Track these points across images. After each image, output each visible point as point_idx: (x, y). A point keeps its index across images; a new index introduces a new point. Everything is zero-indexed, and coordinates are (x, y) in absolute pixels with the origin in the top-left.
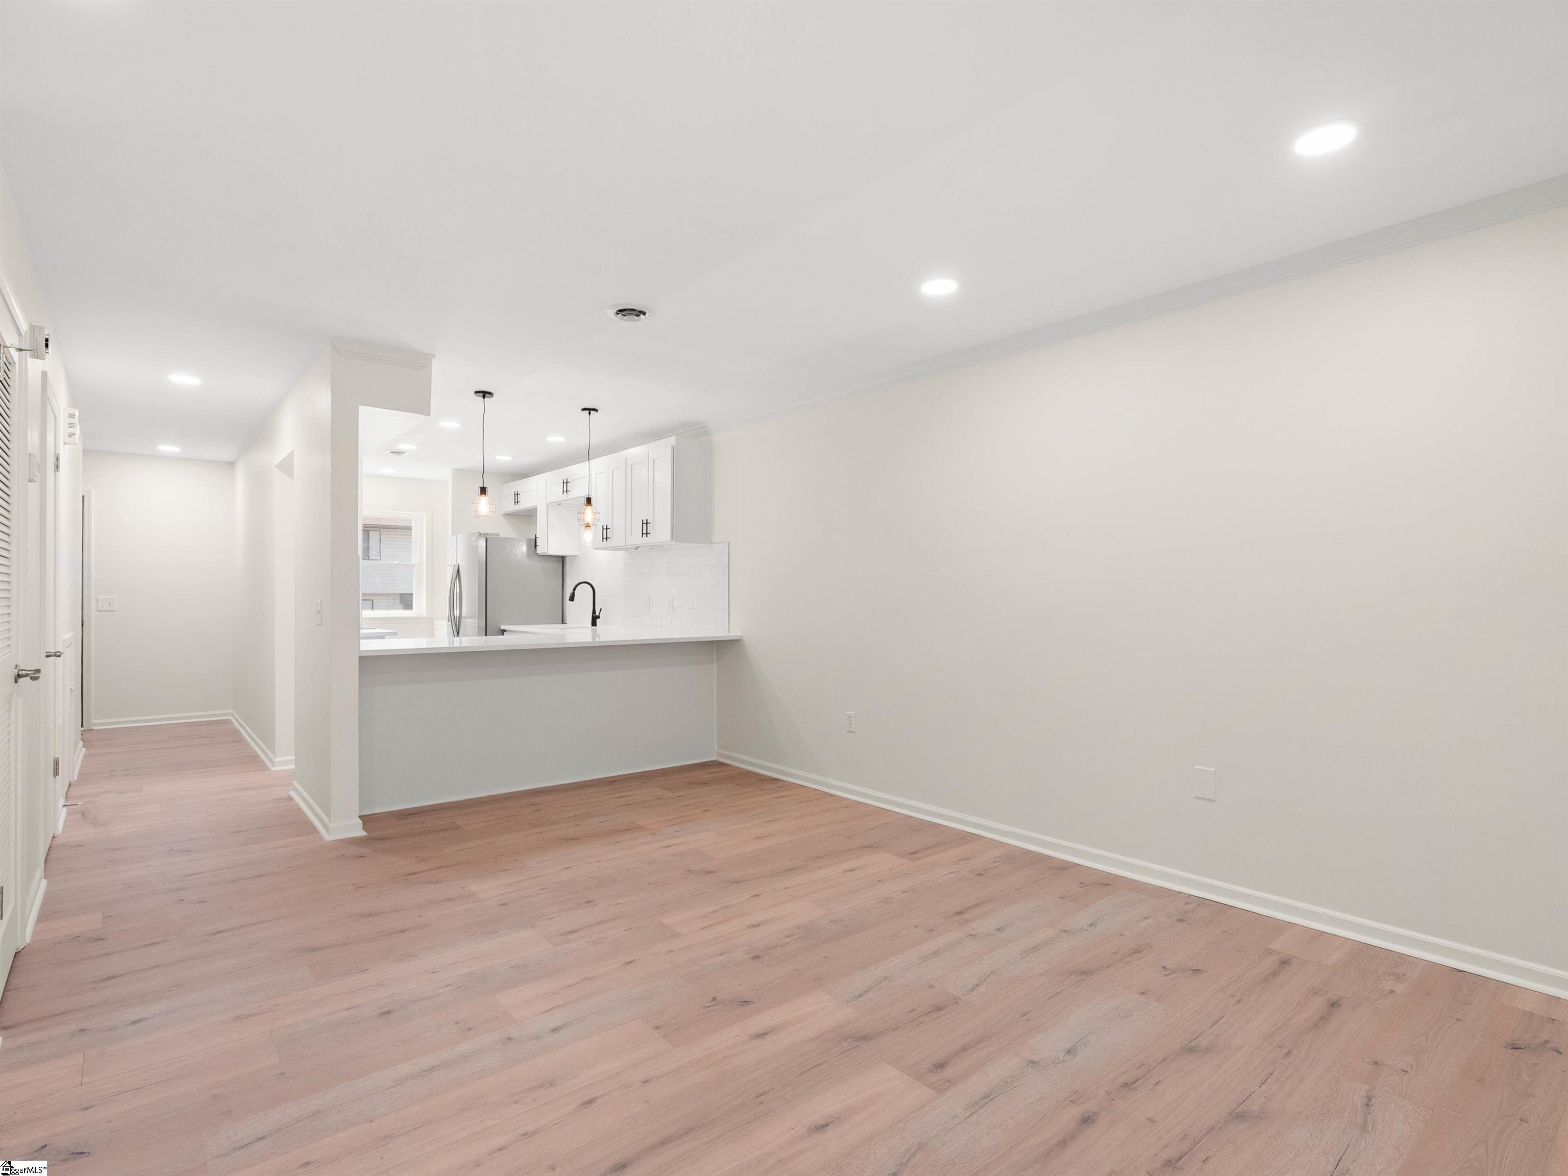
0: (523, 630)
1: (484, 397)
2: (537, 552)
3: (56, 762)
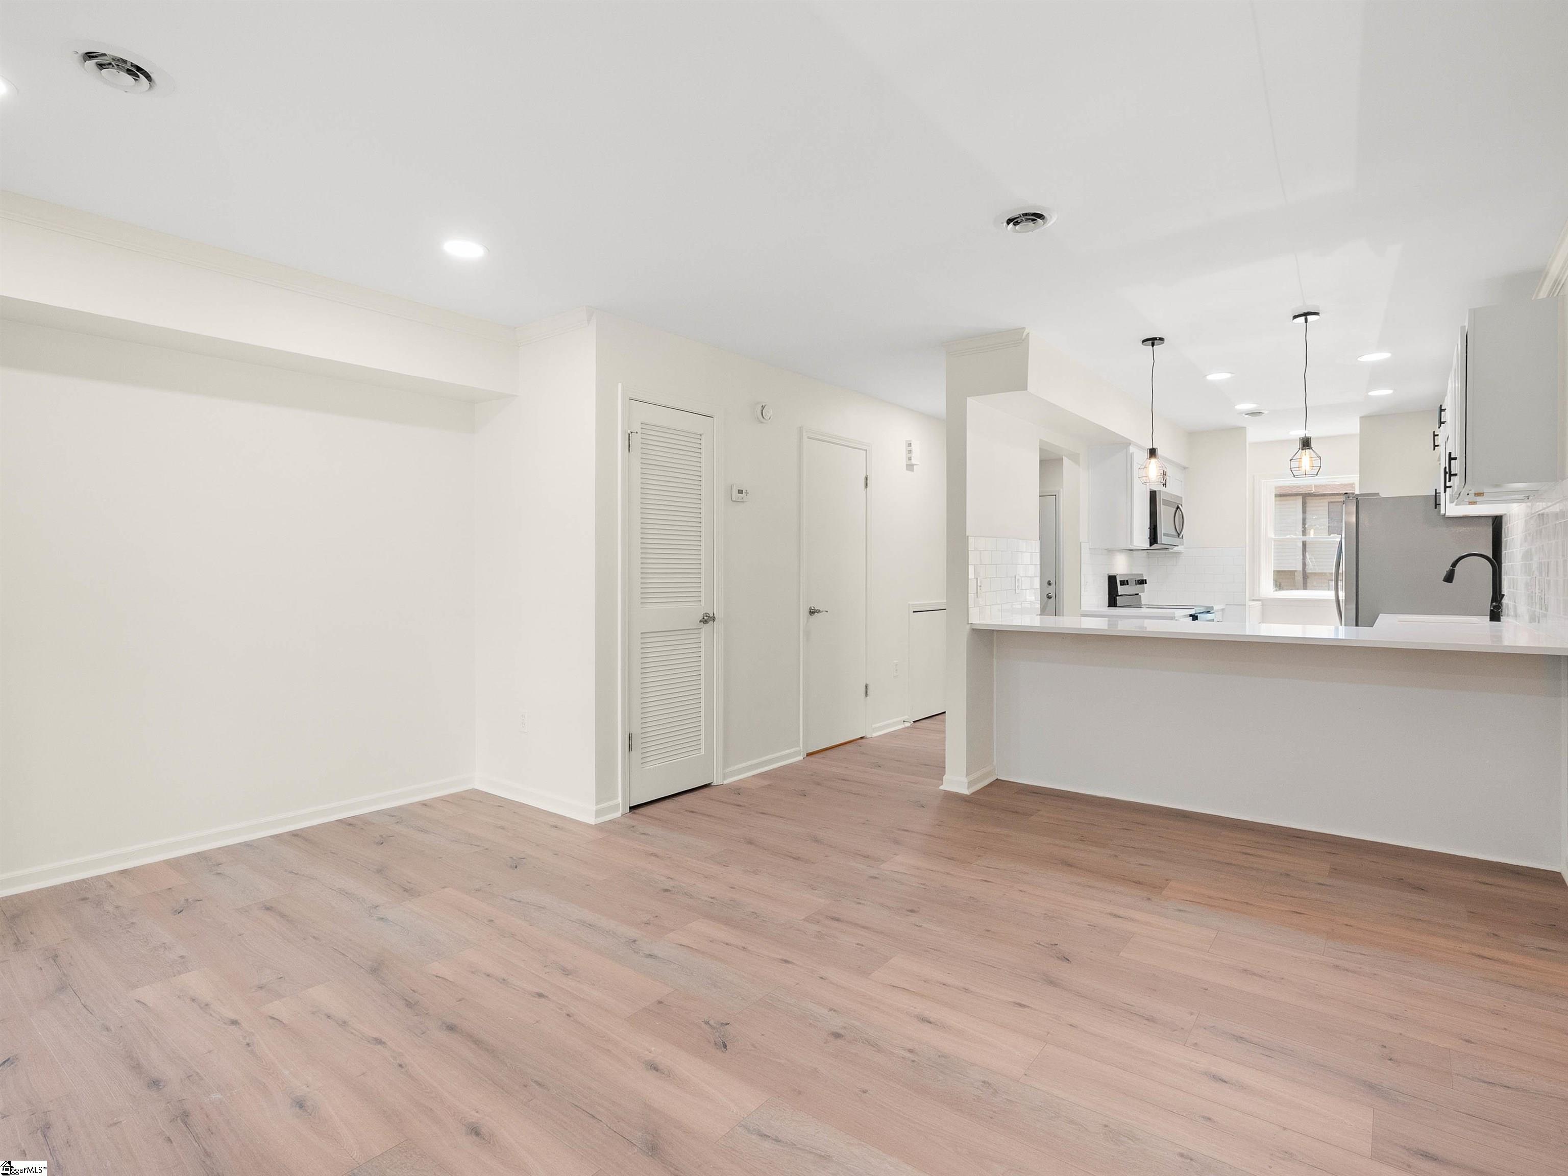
1: (1153, 345)
2: (1441, 515)
3: (867, 687)
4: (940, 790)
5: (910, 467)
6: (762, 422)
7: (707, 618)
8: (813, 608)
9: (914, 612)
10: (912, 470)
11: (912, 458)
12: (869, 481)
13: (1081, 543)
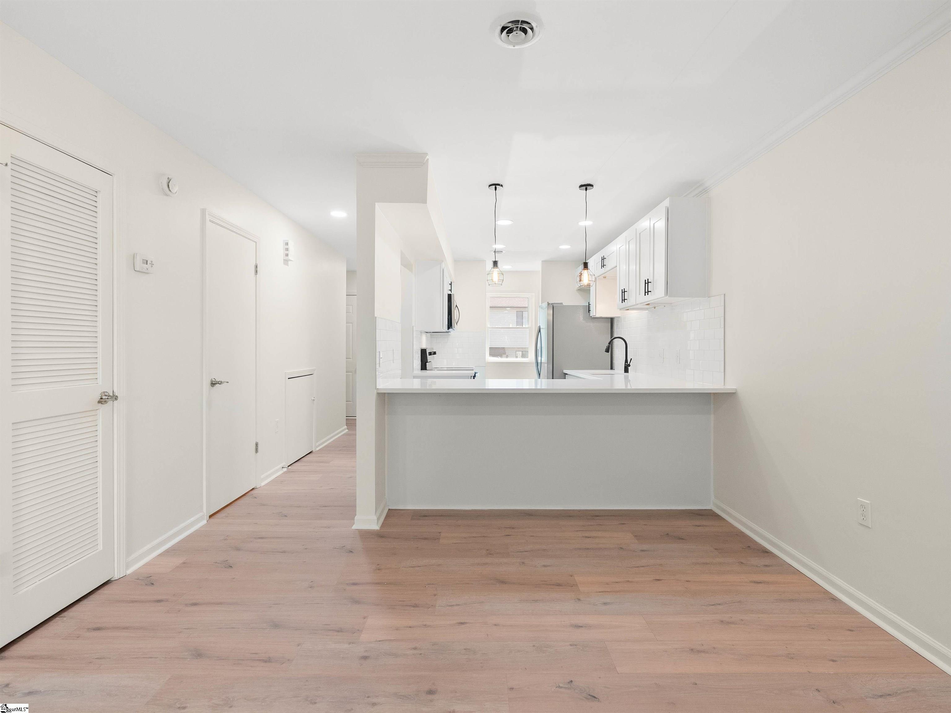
0: (578, 376)
2: (591, 316)
3: (257, 445)
4: (352, 529)
5: (286, 262)
6: (167, 195)
7: (107, 397)
8: (214, 380)
9: (289, 378)
10: (287, 265)
11: (289, 255)
12: (258, 269)
13: (413, 327)
